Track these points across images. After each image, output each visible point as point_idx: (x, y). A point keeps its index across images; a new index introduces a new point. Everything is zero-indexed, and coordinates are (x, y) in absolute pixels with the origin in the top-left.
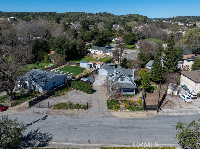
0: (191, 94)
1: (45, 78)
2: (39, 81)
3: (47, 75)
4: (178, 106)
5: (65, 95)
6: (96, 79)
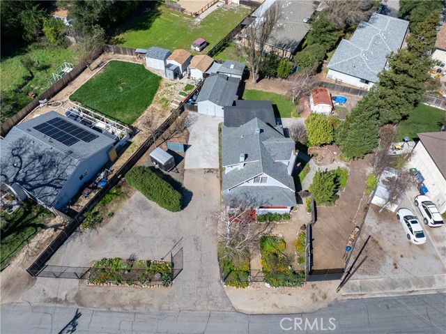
0: (430, 217)
1: (55, 171)
2: (40, 185)
3: (58, 159)
4: (390, 261)
5: (115, 217)
6: (191, 135)
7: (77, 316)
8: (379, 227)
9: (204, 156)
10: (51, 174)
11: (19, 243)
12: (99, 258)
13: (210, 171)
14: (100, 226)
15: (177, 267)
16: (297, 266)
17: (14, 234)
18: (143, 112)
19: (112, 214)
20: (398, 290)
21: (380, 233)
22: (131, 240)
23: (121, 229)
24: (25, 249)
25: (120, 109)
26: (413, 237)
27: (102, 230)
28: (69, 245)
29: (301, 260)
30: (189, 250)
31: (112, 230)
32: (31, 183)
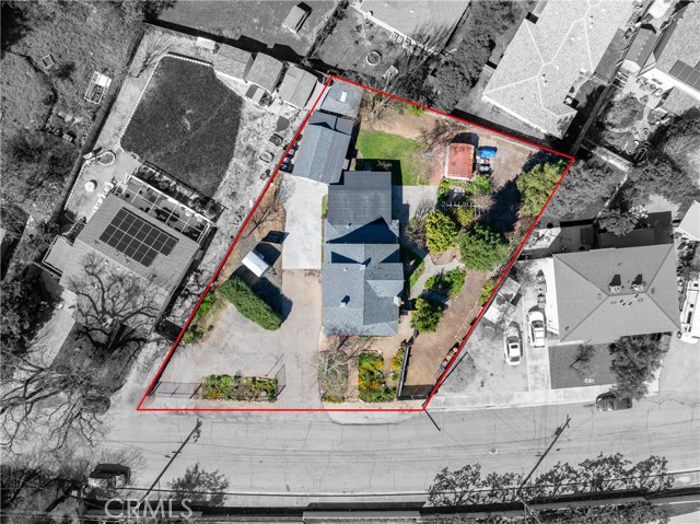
2: (132, 314)
3: (142, 285)
4: (478, 379)
5: (215, 331)
6: (288, 217)
7: (199, 424)
8: (480, 344)
9: (304, 250)
10: (140, 301)
11: (127, 359)
12: (208, 374)
13: (311, 273)
14: (203, 341)
15: (280, 383)
16: (390, 383)
17: (119, 349)
18: (223, 173)
19: (211, 327)
20: (477, 405)
21: (478, 350)
22: (235, 357)
23: (223, 345)
24: (135, 365)
25: (193, 167)
26: (508, 360)
27: (205, 345)
28: (176, 362)
29: (395, 377)
30: (291, 367)
31: (214, 345)
32: (122, 314)
